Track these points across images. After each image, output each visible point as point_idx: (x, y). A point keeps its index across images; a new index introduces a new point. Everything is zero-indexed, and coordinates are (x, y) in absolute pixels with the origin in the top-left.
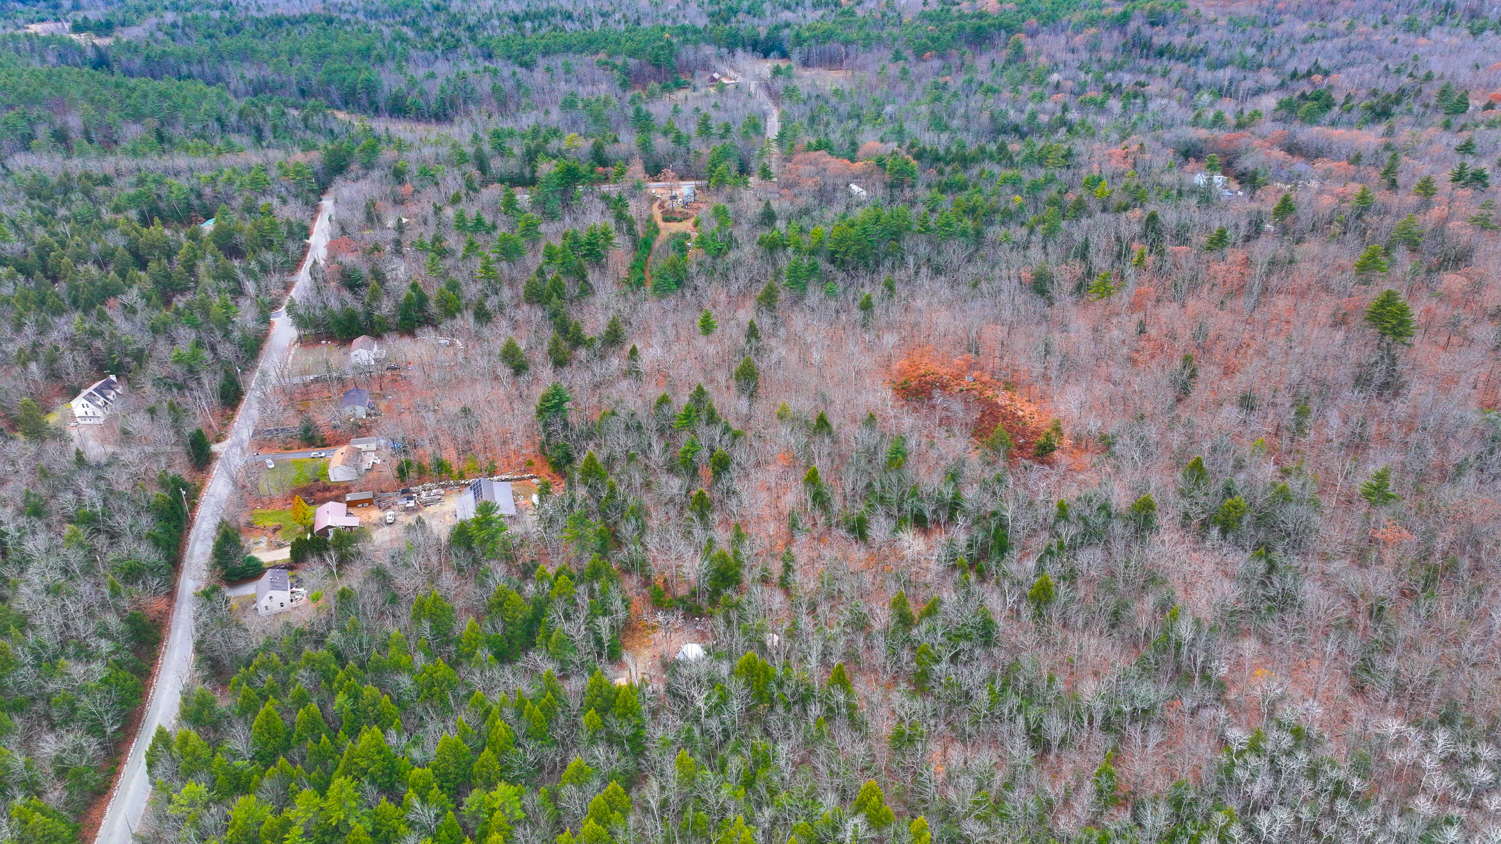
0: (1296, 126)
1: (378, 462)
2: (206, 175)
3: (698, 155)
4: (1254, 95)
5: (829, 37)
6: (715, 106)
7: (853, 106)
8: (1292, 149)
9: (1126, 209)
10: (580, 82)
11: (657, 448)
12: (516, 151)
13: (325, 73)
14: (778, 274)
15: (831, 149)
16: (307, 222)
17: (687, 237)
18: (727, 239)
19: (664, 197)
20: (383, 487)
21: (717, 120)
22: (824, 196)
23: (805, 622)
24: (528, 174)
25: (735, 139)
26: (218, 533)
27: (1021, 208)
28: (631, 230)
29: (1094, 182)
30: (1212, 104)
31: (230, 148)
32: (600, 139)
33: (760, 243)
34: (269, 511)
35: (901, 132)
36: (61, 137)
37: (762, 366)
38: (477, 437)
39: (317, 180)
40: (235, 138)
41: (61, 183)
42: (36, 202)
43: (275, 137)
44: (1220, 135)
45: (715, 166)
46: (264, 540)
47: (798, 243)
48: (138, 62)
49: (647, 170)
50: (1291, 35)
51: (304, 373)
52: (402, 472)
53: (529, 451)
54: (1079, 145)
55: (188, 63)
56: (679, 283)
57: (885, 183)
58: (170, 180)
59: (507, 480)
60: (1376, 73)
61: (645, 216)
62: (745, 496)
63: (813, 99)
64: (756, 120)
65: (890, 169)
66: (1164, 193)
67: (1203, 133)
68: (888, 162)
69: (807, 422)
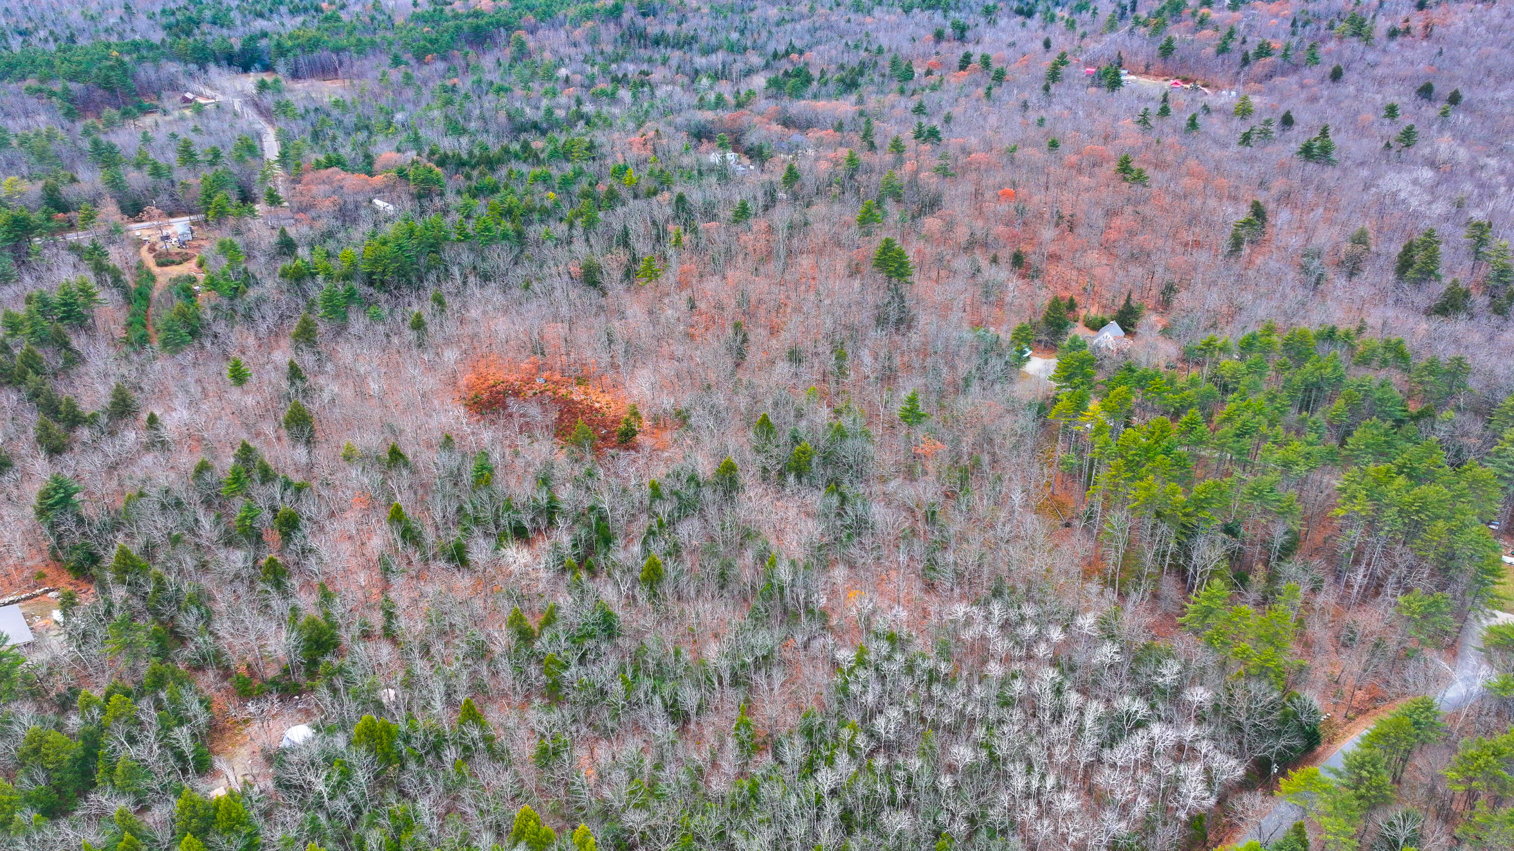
0: (785, 102)
3: (186, 186)
4: (746, 76)
5: (316, 45)
6: (196, 130)
7: (359, 117)
8: (787, 122)
9: (654, 194)
11: (206, 523)
14: (311, 305)
15: (344, 165)
17: (193, 280)
18: (242, 277)
19: (153, 239)
21: (201, 145)
22: (347, 215)
23: (421, 666)
25: (229, 164)
27: (556, 204)
28: (117, 282)
29: (621, 171)
30: (711, 88)
32: (50, 180)
33: (283, 275)
35: (417, 139)
37: (314, 407)
44: (725, 115)
45: (210, 197)
47: (327, 269)
49: (124, 210)
50: (766, 20)
53: (35, 560)
54: (600, 137)
56: (194, 333)
57: (411, 195)
59: (13, 602)
60: (840, 50)
61: (133, 263)
62: (324, 552)
63: (312, 114)
64: (250, 141)
65: (414, 180)
66: (688, 175)
67: (709, 115)
68: (410, 172)
69: (380, 458)
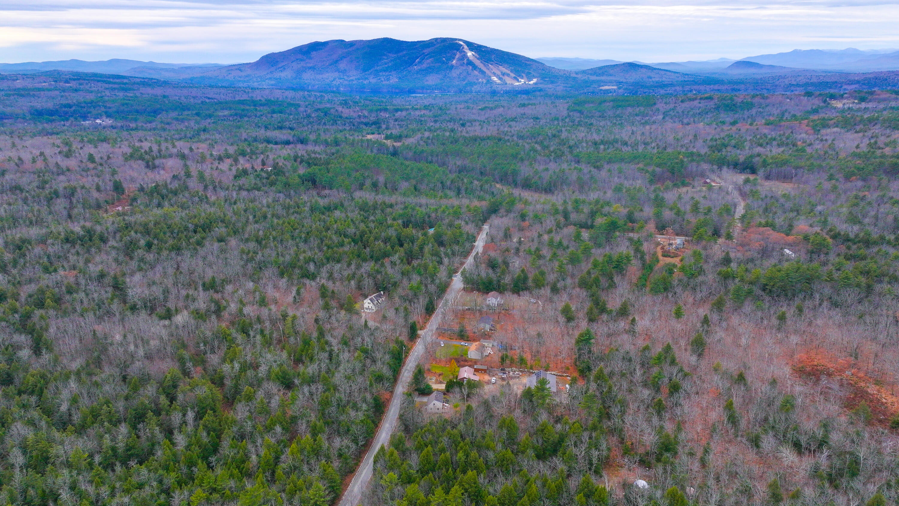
1: (492, 353)
2: (433, 208)
3: (689, 222)
5: (785, 164)
6: (704, 197)
7: (795, 204)
10: (626, 178)
11: (638, 373)
12: (585, 210)
13: (494, 165)
14: (727, 292)
15: (775, 227)
16: (475, 235)
17: (675, 266)
18: (699, 269)
19: (665, 244)
20: (492, 365)
21: (704, 205)
22: (765, 253)
24: (589, 223)
25: (713, 216)
26: (416, 369)
28: (642, 258)
31: (446, 196)
32: (632, 209)
33: (719, 274)
34: (438, 366)
35: (825, 222)
36: (375, 186)
37: (709, 341)
38: (543, 350)
39: (483, 215)
40: (448, 192)
41: (373, 205)
42: (362, 213)
43: (466, 194)
45: (698, 229)
46: (435, 378)
47: (743, 277)
48: (411, 154)
49: (657, 228)
51: (464, 305)
52: (503, 359)
53: (568, 361)
55: (432, 156)
56: (666, 289)
57: (808, 250)
58: (418, 208)
59: (555, 375)
61: (652, 252)
62: (686, 408)
63: (768, 198)
64: (729, 207)
65: (812, 242)
68: (812, 238)
69: (731, 376)
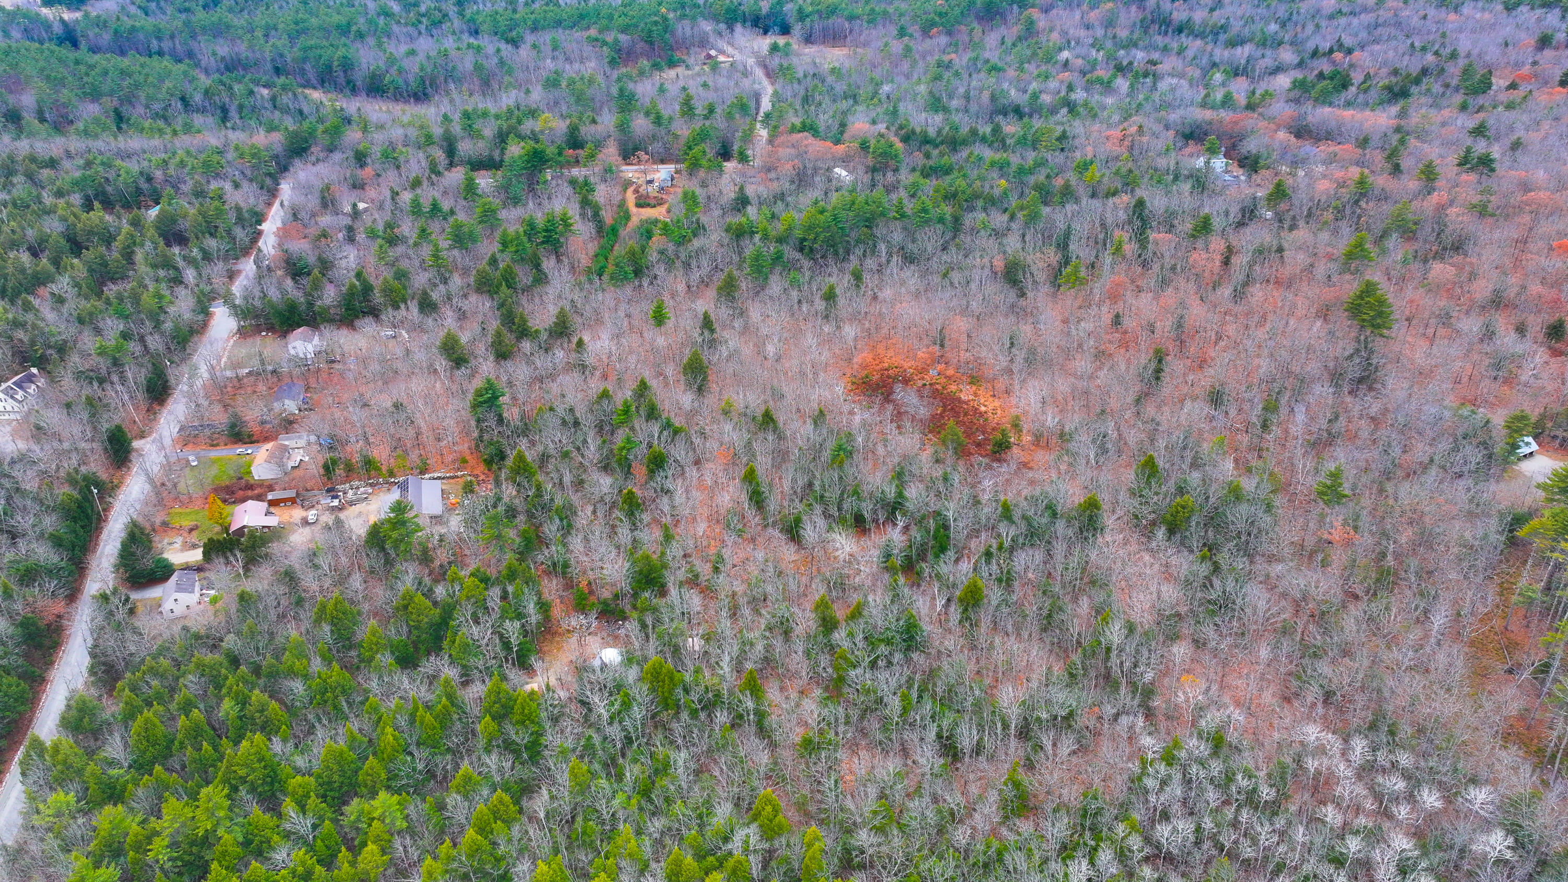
0: (1308, 107)
1: (307, 459)
2: (157, 158)
3: (677, 136)
4: (1270, 74)
5: (833, 12)
6: (706, 85)
7: (850, 85)
8: (1301, 132)
9: (1114, 194)
10: (567, 59)
11: (592, 445)
12: (487, 132)
13: (300, 50)
14: (741, 262)
15: (816, 131)
16: (262, 208)
17: (657, 223)
18: (694, 226)
19: (640, 181)
20: (308, 486)
21: (702, 99)
22: (802, 180)
24: (496, 157)
25: (719, 121)
26: (126, 534)
27: (1005, 193)
28: (596, 217)
29: (1084, 167)
30: (1223, 84)
32: (576, 120)
33: (728, 230)
34: (188, 510)
35: (894, 113)
36: (14, 117)
37: (713, 360)
38: (408, 434)
39: (275, 163)
40: (198, 118)
41: (3, 166)
43: (241, 118)
44: (1225, 115)
45: (690, 148)
46: (179, 540)
47: (765, 230)
48: (107, 37)
49: (621, 152)
50: (1318, 11)
51: (239, 365)
52: (328, 469)
53: (462, 447)
54: (1077, 127)
55: (159, 39)
56: (637, 272)
57: (868, 167)
58: (121, 162)
59: (439, 478)
60: (1401, 52)
61: (615, 201)
63: (809, 78)
64: (745, 100)
65: (874, 152)
66: (1158, 177)
67: (1208, 114)
68: (873, 143)
69: (754, 418)
